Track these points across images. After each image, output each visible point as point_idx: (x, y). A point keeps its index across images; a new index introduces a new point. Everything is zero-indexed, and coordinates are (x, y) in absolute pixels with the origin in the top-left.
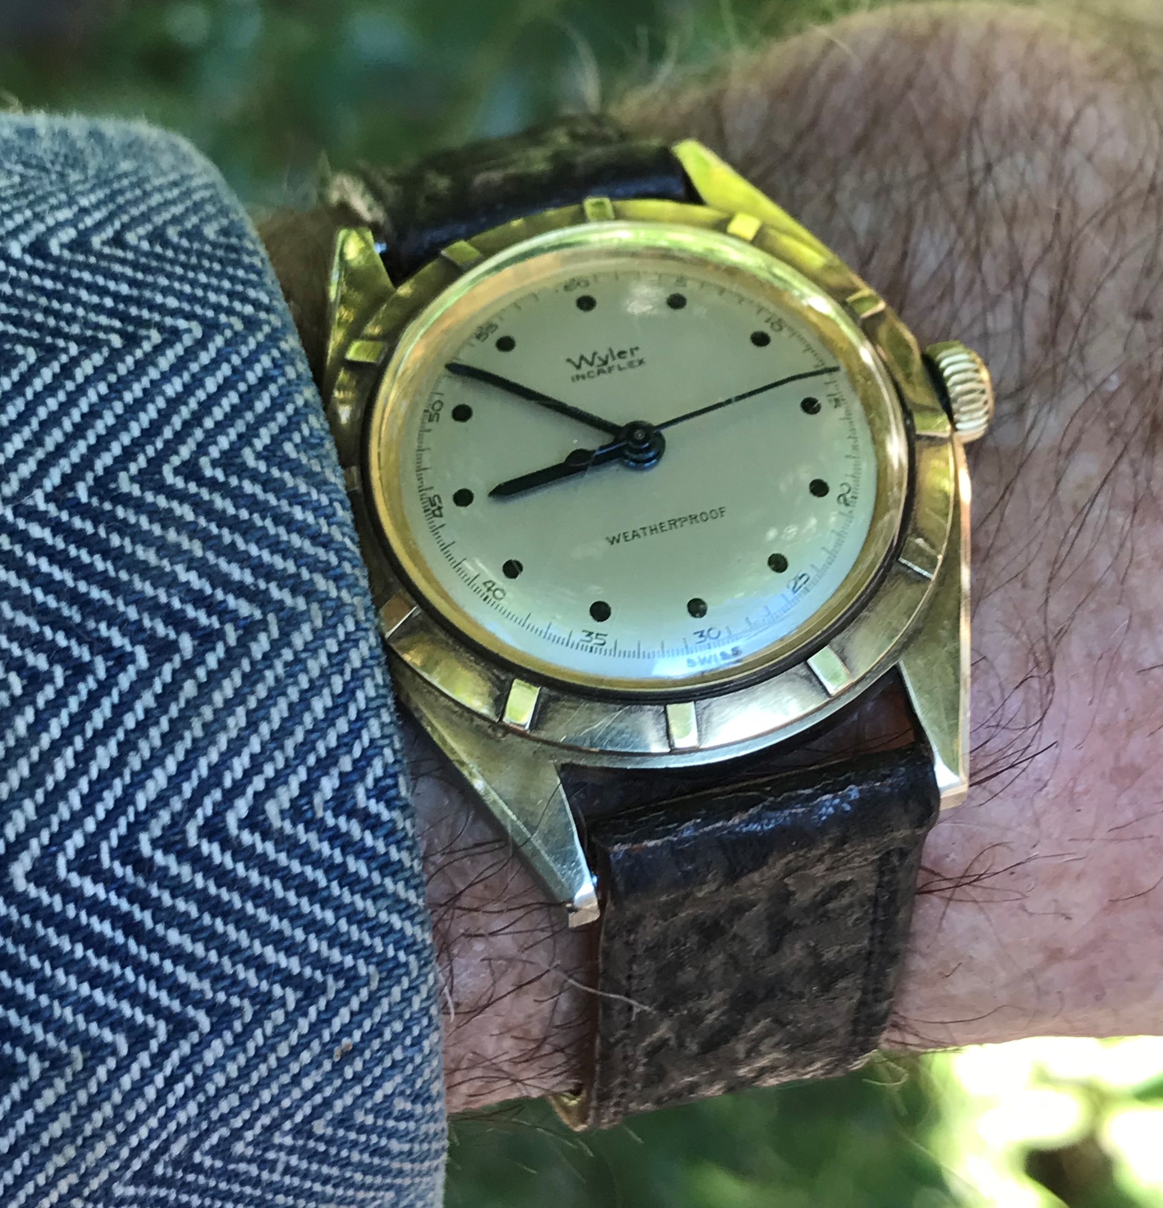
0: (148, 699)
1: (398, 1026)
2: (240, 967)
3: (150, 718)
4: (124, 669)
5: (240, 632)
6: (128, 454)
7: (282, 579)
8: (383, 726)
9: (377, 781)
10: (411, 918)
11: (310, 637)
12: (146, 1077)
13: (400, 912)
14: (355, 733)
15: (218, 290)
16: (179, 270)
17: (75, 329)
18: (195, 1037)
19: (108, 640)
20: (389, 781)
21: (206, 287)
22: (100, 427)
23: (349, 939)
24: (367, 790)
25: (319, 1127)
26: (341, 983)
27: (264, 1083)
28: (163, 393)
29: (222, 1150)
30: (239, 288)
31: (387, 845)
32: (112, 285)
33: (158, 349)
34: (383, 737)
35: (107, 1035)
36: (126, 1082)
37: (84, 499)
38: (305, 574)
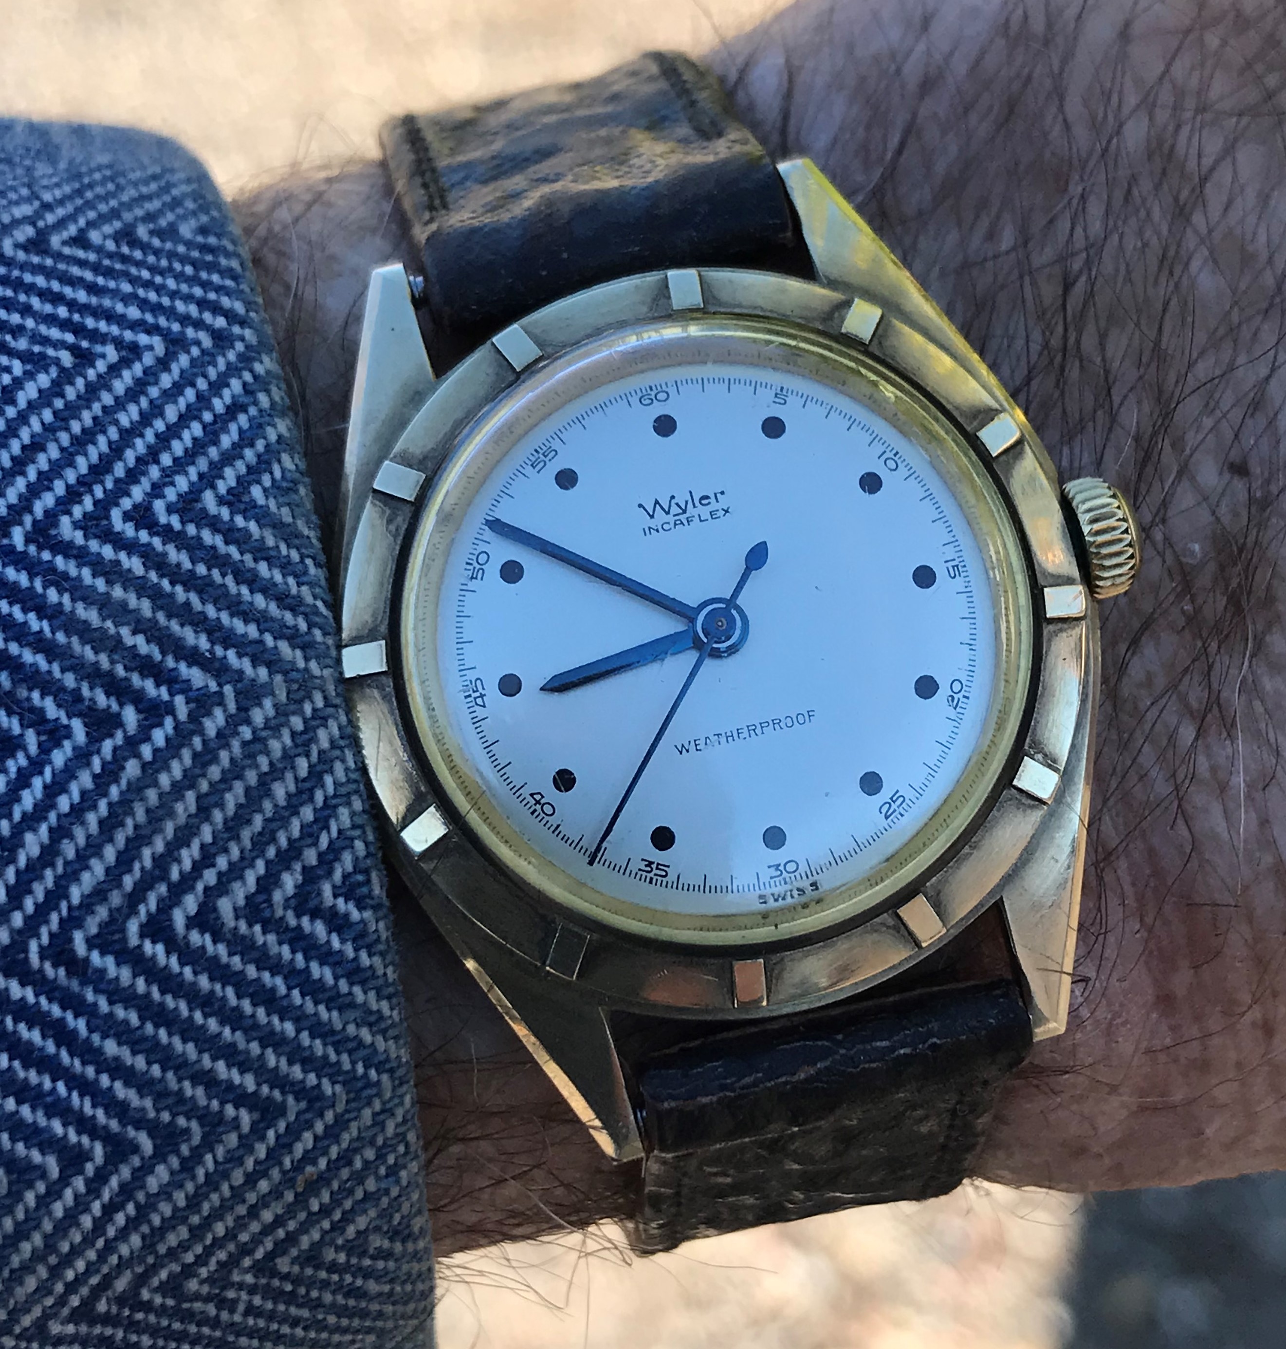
0: (85, 779)
1: (370, 1154)
2: (187, 1084)
3: (87, 801)
4: (58, 745)
5: (193, 705)
6: (73, 495)
7: (241, 645)
8: (353, 814)
9: (346, 876)
10: (384, 1032)
11: (271, 713)
12: (81, 1205)
13: (370, 1025)
14: (322, 821)
15: (188, 298)
16: (145, 274)
17: (22, 344)
18: (136, 1161)
19: (42, 711)
20: (360, 878)
21: (174, 295)
22: (42, 462)
23: (312, 1053)
24: (334, 887)
25: (283, 1264)
26: (303, 1105)
27: (217, 1214)
28: (116, 422)
29: (172, 1287)
30: (212, 296)
31: (356, 950)
32: (68, 291)
33: (114, 370)
34: (354, 827)
35: (36, 1156)
36: (58, 1208)
37: (20, 547)
38: (269, 639)
